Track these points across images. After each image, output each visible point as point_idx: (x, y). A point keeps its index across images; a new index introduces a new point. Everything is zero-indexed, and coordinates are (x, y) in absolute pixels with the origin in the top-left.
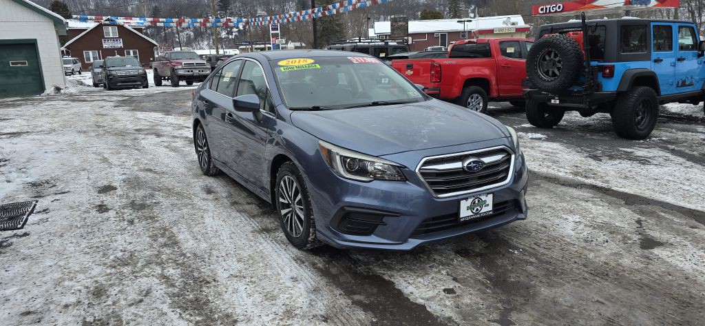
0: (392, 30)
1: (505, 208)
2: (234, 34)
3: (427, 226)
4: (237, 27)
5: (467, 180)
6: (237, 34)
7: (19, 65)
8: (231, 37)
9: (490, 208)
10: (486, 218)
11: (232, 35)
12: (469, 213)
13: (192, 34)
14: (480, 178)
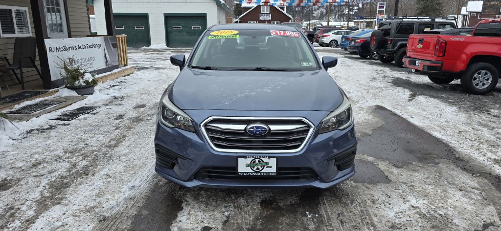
0: (483, 8)
1: (299, 173)
2: (354, 11)
3: (209, 172)
4: (358, 6)
5: (250, 142)
6: (357, 11)
7: (197, 29)
8: (351, 13)
9: (273, 170)
10: (268, 178)
11: (353, 11)
12: (249, 170)
13: (325, 11)
14: (265, 142)
